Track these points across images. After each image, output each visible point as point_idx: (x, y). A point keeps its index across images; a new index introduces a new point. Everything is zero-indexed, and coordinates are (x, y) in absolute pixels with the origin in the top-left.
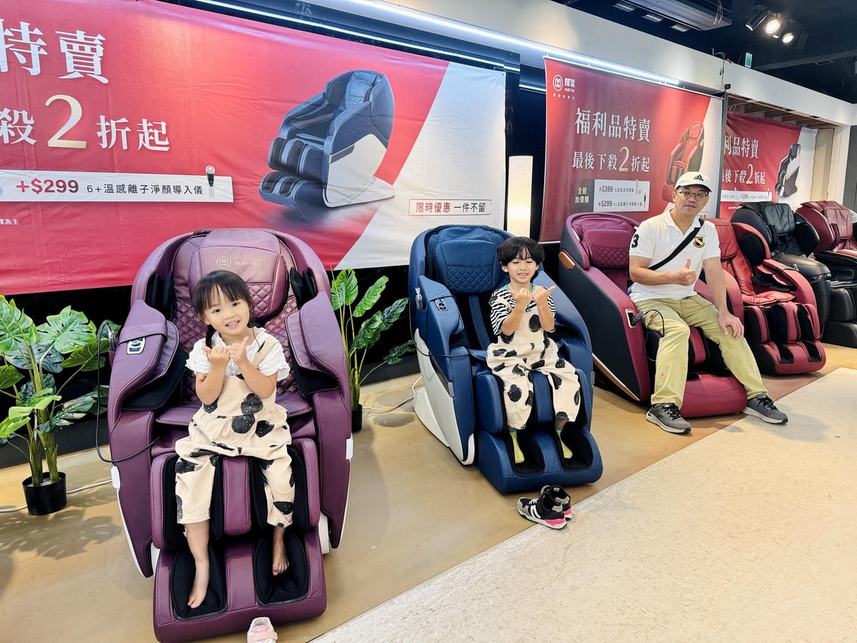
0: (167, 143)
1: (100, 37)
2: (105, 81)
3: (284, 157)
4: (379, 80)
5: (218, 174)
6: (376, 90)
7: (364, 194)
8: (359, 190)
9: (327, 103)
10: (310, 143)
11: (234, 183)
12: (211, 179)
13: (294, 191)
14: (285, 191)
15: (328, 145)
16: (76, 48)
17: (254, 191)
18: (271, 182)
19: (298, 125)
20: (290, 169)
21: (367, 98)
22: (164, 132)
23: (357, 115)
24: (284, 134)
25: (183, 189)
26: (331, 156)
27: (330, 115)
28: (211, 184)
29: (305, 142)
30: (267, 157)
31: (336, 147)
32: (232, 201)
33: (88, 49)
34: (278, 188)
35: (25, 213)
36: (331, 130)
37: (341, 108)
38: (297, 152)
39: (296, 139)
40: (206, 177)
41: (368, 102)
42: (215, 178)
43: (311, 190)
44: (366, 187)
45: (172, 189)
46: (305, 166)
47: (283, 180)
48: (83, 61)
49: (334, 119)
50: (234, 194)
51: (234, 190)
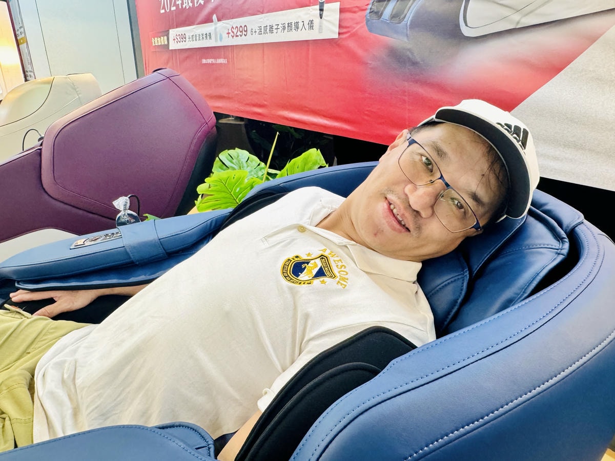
5: (328, 1)
11: (342, 11)
12: (321, 10)
13: (411, 13)
14: (397, 15)
17: (361, 20)
25: (301, 25)
28: (321, 18)
32: (336, 36)
34: (390, 9)
35: (229, 54)
40: (317, 7)
42: (326, 6)
45: (293, 26)
50: (340, 26)
51: (340, 21)
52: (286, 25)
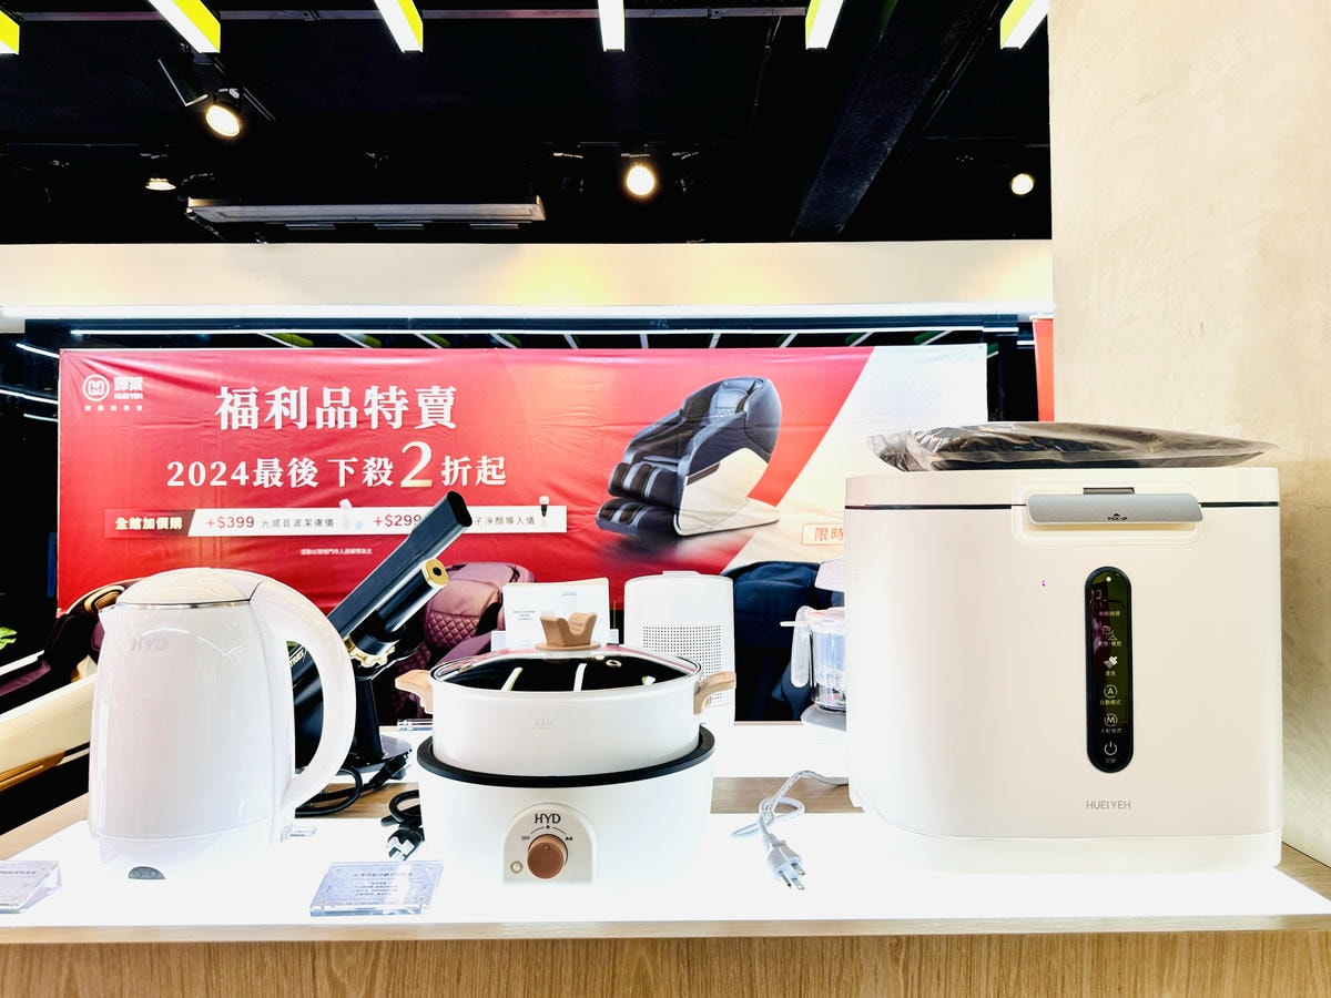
0: (503, 476)
1: (452, 389)
2: (452, 426)
3: (628, 482)
4: (758, 386)
5: (552, 503)
6: (754, 398)
7: (731, 519)
8: (724, 514)
9: (684, 420)
10: (659, 465)
11: (569, 513)
12: (544, 509)
13: (637, 518)
14: (626, 520)
15: (684, 466)
16: (431, 401)
17: (591, 521)
18: (612, 508)
19: (645, 448)
20: (634, 496)
21: (740, 407)
22: (501, 466)
23: (725, 430)
24: (629, 459)
25: (516, 520)
26: (687, 478)
27: (689, 433)
28: (544, 515)
29: (654, 465)
30: (606, 483)
31: (694, 468)
32: (564, 530)
33: (440, 401)
34: (617, 515)
35: (378, 544)
36: (689, 449)
37: (703, 424)
38: (643, 476)
39: (643, 463)
40: (540, 507)
41: (741, 413)
42: (549, 507)
43: (658, 516)
44: (734, 510)
45: (505, 520)
46: (653, 490)
47: (624, 506)
48: (436, 411)
49: (692, 436)
50: (568, 524)
51: (568, 520)
52: (494, 520)
